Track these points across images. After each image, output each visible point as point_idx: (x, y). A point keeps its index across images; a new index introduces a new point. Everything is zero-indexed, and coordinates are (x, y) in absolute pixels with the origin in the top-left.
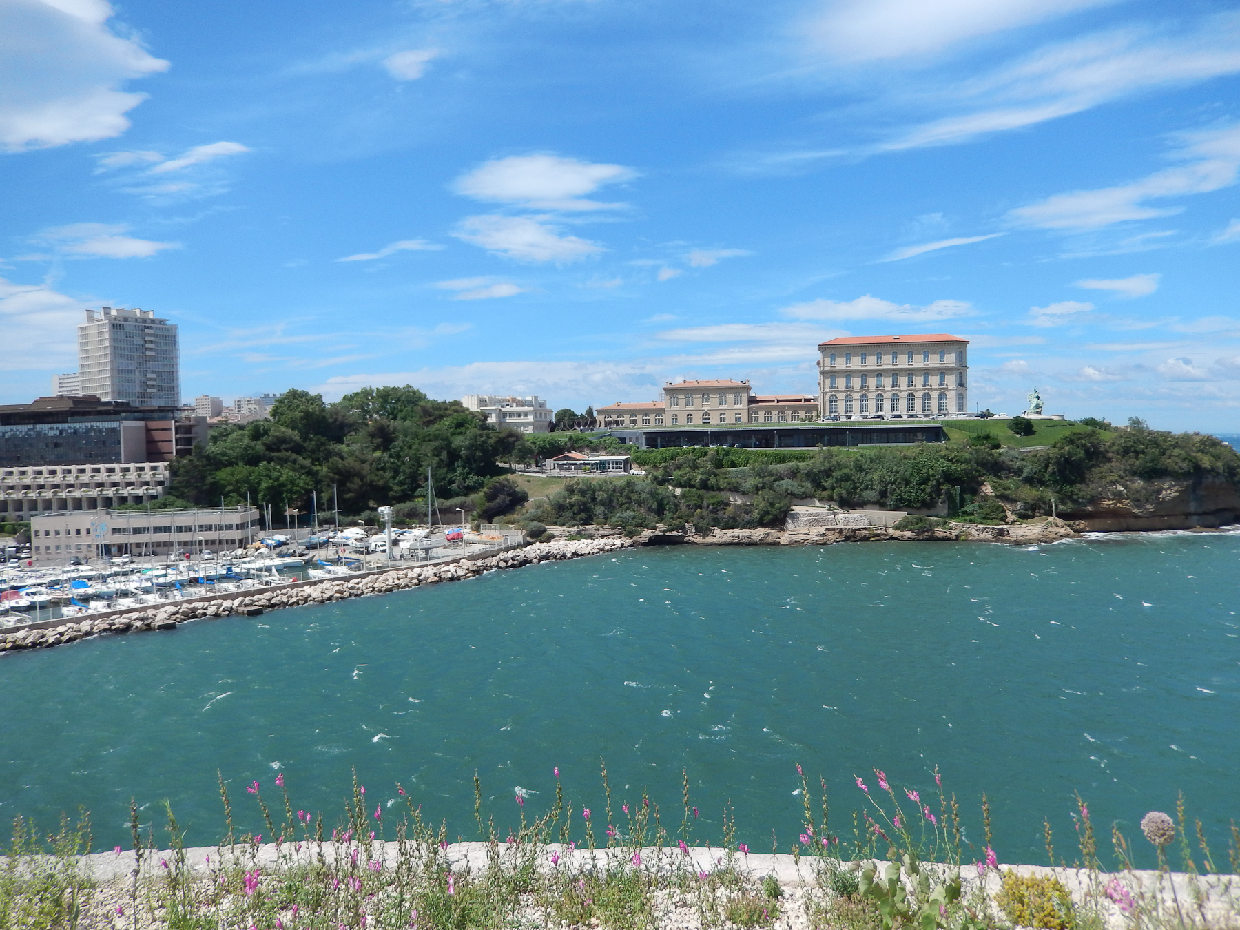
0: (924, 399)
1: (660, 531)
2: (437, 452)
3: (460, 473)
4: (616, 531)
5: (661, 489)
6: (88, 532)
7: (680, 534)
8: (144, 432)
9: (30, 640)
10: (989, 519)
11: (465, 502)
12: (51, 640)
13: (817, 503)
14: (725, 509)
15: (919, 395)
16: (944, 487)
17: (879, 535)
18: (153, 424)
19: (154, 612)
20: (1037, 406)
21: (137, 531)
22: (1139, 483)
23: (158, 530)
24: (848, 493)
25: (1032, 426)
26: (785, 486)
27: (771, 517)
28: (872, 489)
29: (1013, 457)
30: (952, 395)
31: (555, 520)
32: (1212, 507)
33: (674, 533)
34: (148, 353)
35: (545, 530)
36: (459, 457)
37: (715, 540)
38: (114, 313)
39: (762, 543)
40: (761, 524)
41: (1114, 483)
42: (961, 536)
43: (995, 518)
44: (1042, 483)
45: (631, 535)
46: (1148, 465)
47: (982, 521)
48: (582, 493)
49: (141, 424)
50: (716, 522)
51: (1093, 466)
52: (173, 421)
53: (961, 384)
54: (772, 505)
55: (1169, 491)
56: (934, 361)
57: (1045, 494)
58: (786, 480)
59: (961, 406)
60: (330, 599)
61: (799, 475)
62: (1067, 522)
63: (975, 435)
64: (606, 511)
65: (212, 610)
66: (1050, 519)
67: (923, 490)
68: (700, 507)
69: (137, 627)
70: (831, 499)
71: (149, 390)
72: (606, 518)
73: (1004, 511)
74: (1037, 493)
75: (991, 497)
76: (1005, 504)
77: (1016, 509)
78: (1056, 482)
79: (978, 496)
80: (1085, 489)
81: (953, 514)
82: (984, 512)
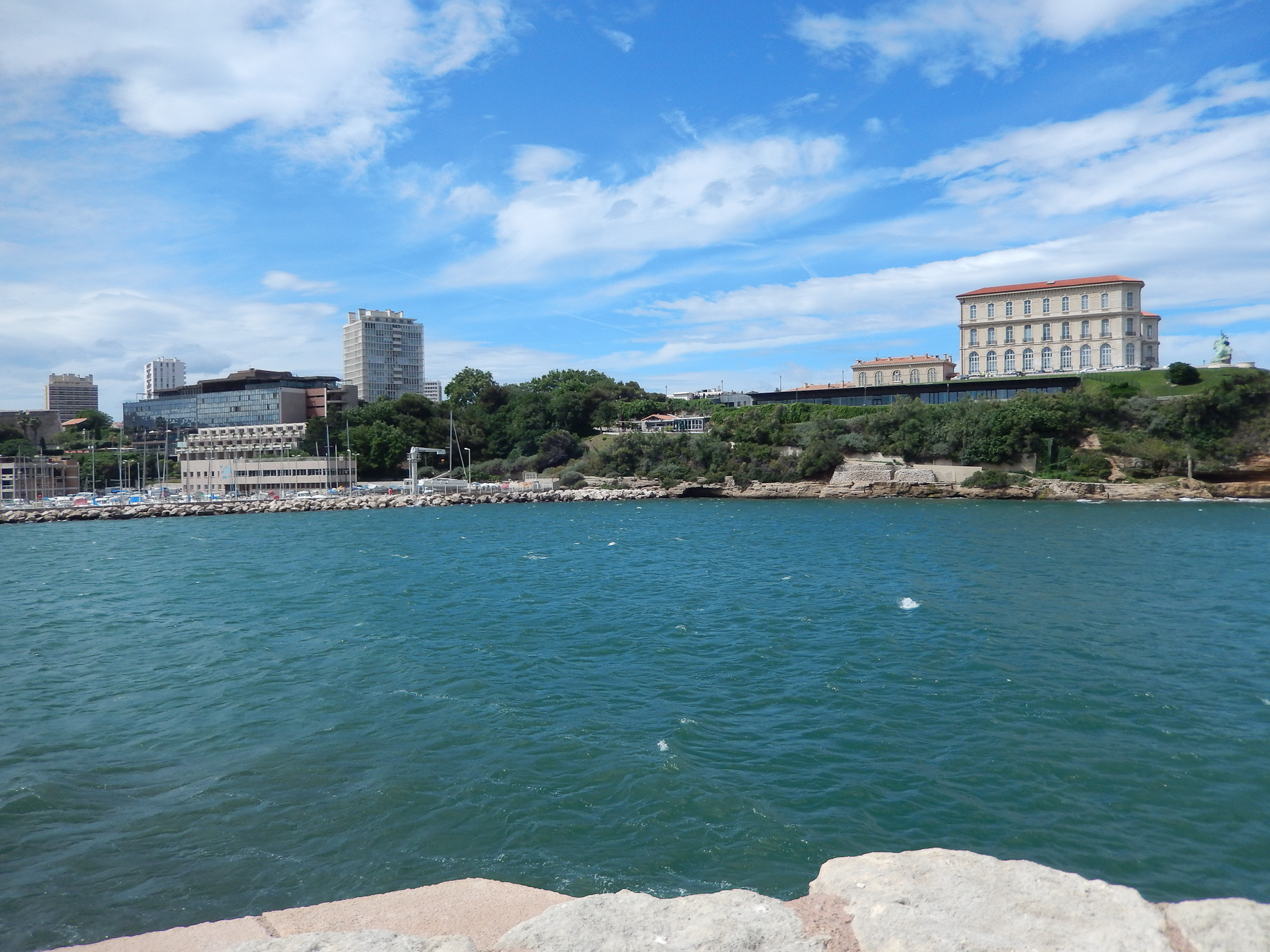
0: (1082, 351)
1: (698, 483)
4: (653, 482)
7: (718, 487)
8: (304, 398)
10: (1085, 475)
13: (879, 457)
14: (771, 462)
15: (1075, 347)
16: (1031, 438)
18: (312, 392)
20: (1223, 354)
21: (252, 473)
23: (266, 473)
24: (915, 445)
25: (1199, 376)
26: (847, 439)
27: (815, 469)
28: (944, 442)
29: (1141, 405)
30: (1117, 346)
31: (596, 471)
34: (395, 349)
35: (582, 479)
38: (368, 314)
39: (799, 497)
40: (804, 477)
42: (1039, 493)
43: (1092, 475)
44: (1176, 436)
45: (667, 486)
48: (631, 445)
50: (758, 475)
52: (326, 390)
54: (819, 455)
56: (1094, 303)
57: (1179, 450)
58: (851, 433)
59: (1131, 359)
62: (1207, 485)
64: (650, 464)
67: (1003, 442)
70: (895, 454)
71: (395, 382)
72: (648, 471)
73: (1108, 466)
74: (1167, 447)
75: (1095, 451)
76: (1113, 459)
77: (1128, 466)
78: (1194, 434)
79: (1076, 450)
80: (1235, 443)
81: (1039, 469)
82: (1080, 467)
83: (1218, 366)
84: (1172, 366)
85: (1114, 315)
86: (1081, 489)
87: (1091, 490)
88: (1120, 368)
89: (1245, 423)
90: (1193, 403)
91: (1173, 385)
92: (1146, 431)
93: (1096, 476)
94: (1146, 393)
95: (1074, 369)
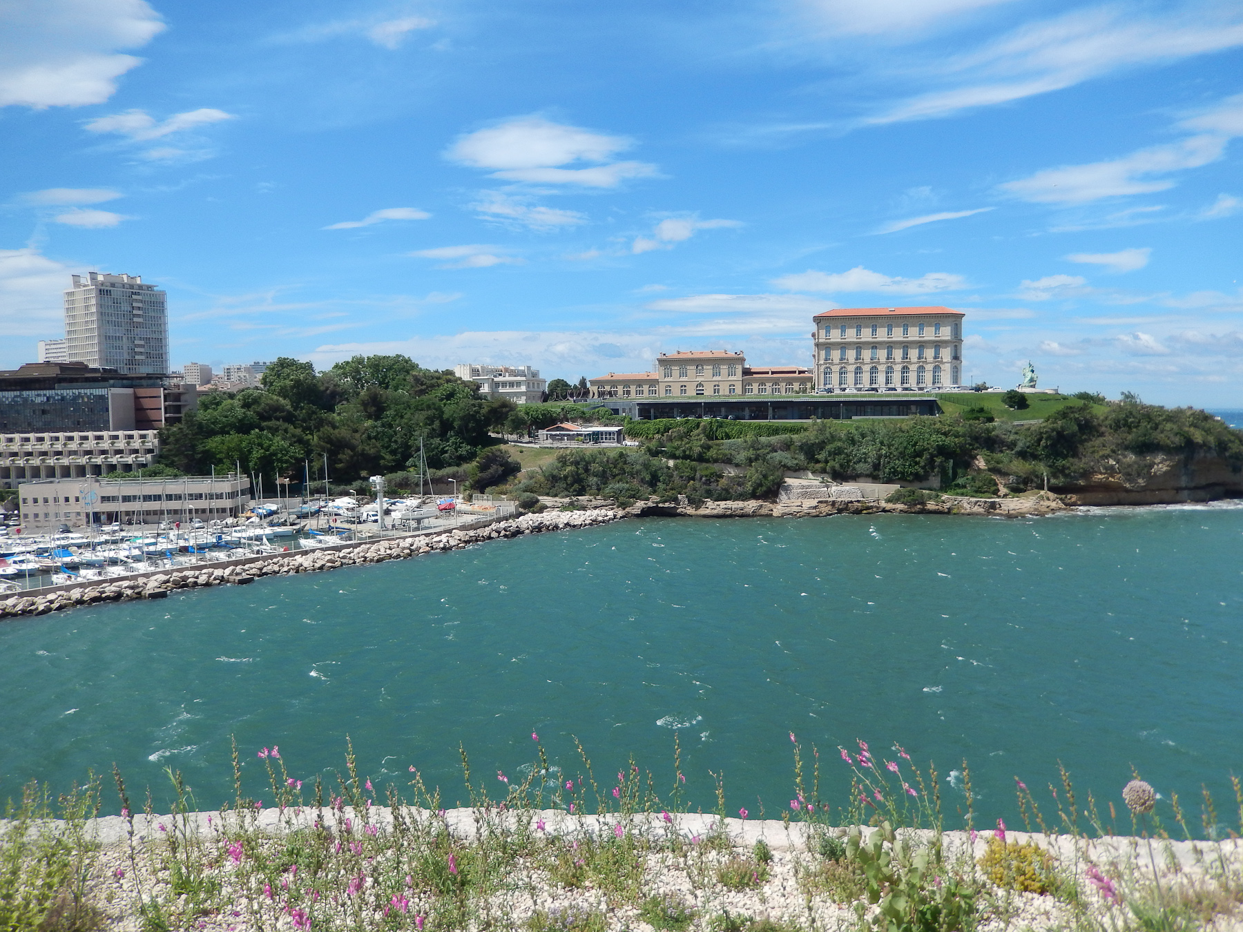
0: (918, 372)
1: (653, 502)
2: (430, 420)
3: (453, 442)
4: (609, 502)
5: (655, 461)
6: (77, 499)
7: (673, 505)
8: (133, 400)
9: (19, 607)
11: (458, 472)
12: (41, 608)
13: (810, 474)
14: (718, 481)
15: (913, 367)
16: (938, 460)
17: (872, 507)
18: (142, 392)
19: (145, 580)
20: (1032, 380)
21: (126, 499)
22: (1131, 457)
23: (147, 498)
24: (841, 466)
25: (1026, 400)
26: (778, 458)
27: (764, 489)
28: (865, 462)
29: (1006, 430)
30: (947, 368)
31: (548, 491)
32: (1203, 482)
33: (667, 505)
34: (135, 319)
35: (538, 501)
36: (452, 428)
37: (707, 512)
38: (100, 278)
39: (754, 515)
40: (754, 496)
41: (1107, 457)
42: (953, 509)
44: (1035, 457)
45: (624, 506)
46: (1140, 439)
47: (974, 494)
48: (576, 463)
49: (130, 391)
50: (709, 494)
51: (1086, 440)
52: (162, 389)
53: (956, 357)
54: (765, 477)
55: (1161, 465)
56: (929, 334)
57: (1037, 468)
58: (779, 452)
59: (955, 379)
60: (321, 568)
61: (792, 447)
62: (1058, 496)
63: (967, 408)
64: (599, 482)
65: (202, 579)
66: (1042, 492)
67: (917, 463)
68: (693, 479)
69: (127, 595)
70: (824, 471)
71: (137, 357)
72: (599, 490)
74: (1029, 466)
75: (984, 470)
76: (997, 477)
77: (1008, 483)
78: (1049, 456)
79: (971, 470)
80: (1078, 463)
81: (946, 487)
82: (976, 485)
85: (945, 342)
87: (992, 506)
88: (957, 390)
89: (1081, 447)
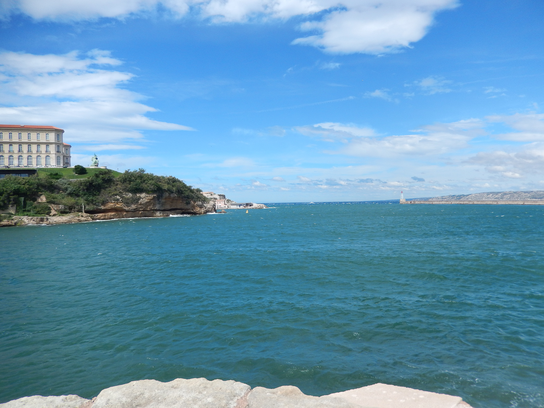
0: (37, 158)
15: (34, 156)
20: (95, 163)
25: (86, 171)
29: (63, 183)
30: (53, 157)
41: (116, 195)
42: (18, 223)
43: (43, 213)
44: (78, 196)
57: (79, 201)
59: (59, 163)
62: (90, 215)
73: (50, 209)
74: (74, 201)
75: (44, 203)
76: (52, 206)
77: (58, 208)
78: (85, 195)
79: (35, 203)
80: (100, 198)
81: (17, 212)
82: (37, 210)
83: (93, 167)
84: (76, 166)
85: (52, 143)
86: (38, 220)
87: (42, 220)
88: (54, 166)
89: (104, 190)
90: (84, 182)
91: (76, 175)
92: (66, 194)
93: (44, 214)
94: (65, 177)
95: (34, 166)
